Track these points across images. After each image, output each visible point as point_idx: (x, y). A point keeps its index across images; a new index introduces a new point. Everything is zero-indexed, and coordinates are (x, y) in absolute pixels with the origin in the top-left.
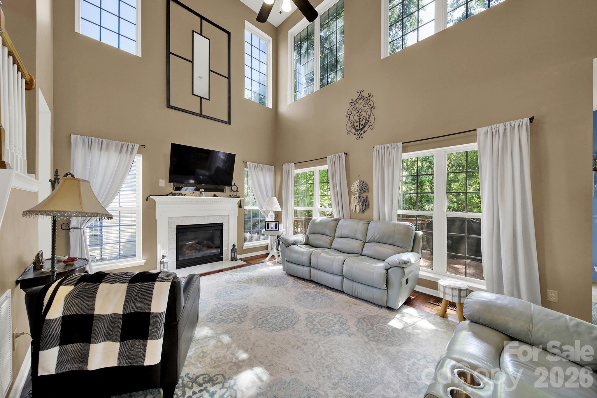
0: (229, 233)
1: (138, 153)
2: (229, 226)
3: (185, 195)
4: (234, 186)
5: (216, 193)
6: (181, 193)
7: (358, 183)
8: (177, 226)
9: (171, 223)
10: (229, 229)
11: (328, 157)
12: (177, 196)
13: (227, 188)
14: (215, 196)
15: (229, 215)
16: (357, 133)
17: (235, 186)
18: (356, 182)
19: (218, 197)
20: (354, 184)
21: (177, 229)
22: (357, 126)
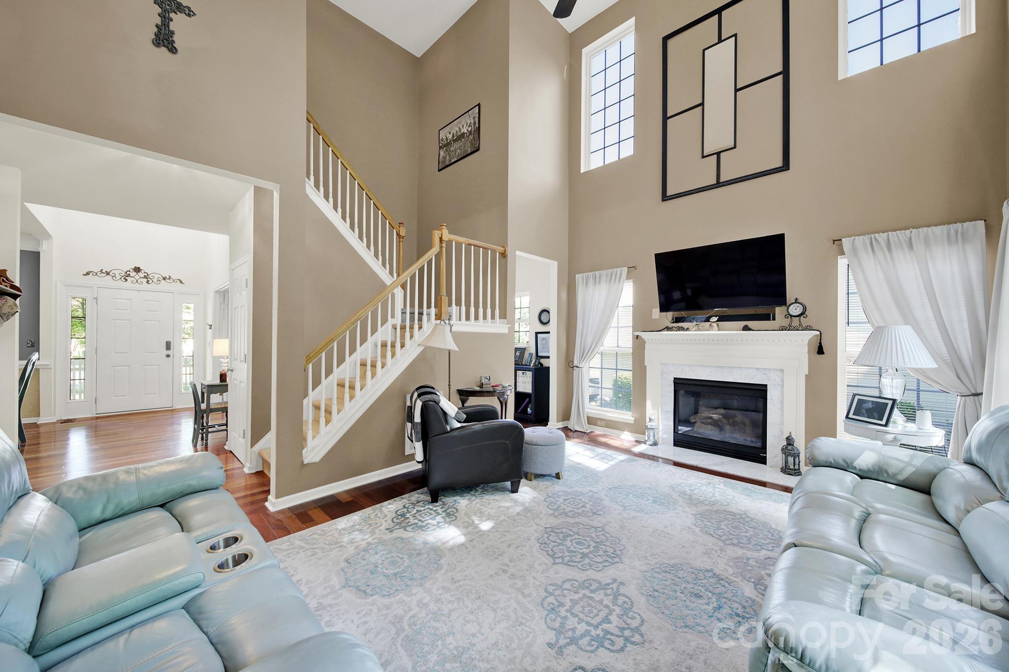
0: (782, 409)
1: (628, 278)
2: (782, 394)
3: (687, 329)
4: (795, 305)
5: (750, 324)
6: (682, 327)
8: (674, 378)
9: (666, 373)
10: (782, 402)
12: (675, 331)
13: (779, 311)
14: (746, 328)
15: (782, 370)
17: (798, 305)
19: (752, 330)
21: (675, 383)
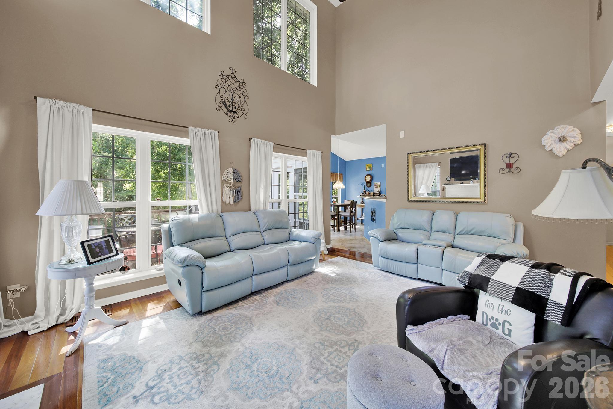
7: (231, 171)
11: (190, 128)
16: (229, 114)
18: (229, 169)
20: (226, 171)
22: (229, 106)
